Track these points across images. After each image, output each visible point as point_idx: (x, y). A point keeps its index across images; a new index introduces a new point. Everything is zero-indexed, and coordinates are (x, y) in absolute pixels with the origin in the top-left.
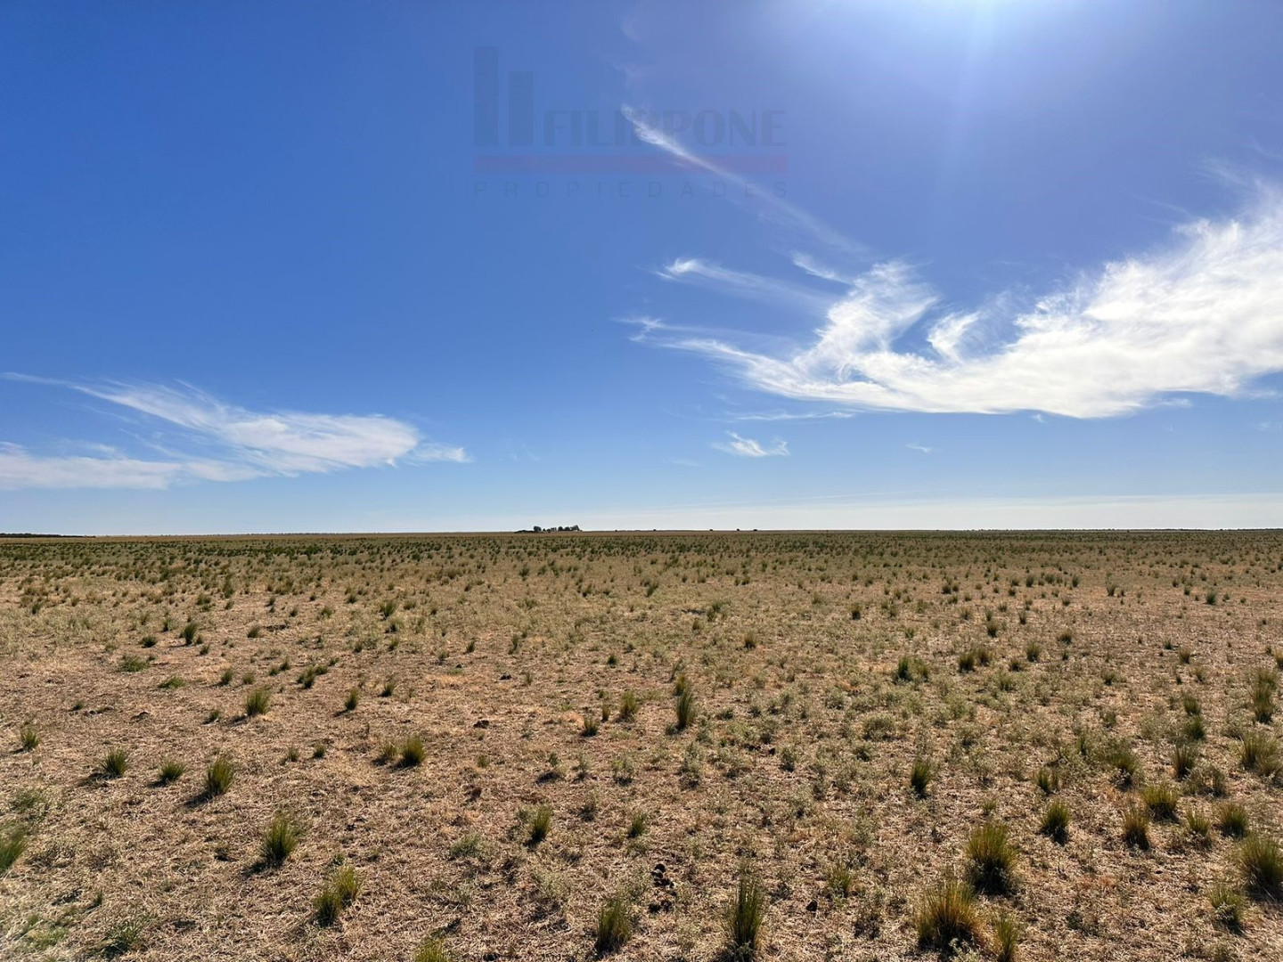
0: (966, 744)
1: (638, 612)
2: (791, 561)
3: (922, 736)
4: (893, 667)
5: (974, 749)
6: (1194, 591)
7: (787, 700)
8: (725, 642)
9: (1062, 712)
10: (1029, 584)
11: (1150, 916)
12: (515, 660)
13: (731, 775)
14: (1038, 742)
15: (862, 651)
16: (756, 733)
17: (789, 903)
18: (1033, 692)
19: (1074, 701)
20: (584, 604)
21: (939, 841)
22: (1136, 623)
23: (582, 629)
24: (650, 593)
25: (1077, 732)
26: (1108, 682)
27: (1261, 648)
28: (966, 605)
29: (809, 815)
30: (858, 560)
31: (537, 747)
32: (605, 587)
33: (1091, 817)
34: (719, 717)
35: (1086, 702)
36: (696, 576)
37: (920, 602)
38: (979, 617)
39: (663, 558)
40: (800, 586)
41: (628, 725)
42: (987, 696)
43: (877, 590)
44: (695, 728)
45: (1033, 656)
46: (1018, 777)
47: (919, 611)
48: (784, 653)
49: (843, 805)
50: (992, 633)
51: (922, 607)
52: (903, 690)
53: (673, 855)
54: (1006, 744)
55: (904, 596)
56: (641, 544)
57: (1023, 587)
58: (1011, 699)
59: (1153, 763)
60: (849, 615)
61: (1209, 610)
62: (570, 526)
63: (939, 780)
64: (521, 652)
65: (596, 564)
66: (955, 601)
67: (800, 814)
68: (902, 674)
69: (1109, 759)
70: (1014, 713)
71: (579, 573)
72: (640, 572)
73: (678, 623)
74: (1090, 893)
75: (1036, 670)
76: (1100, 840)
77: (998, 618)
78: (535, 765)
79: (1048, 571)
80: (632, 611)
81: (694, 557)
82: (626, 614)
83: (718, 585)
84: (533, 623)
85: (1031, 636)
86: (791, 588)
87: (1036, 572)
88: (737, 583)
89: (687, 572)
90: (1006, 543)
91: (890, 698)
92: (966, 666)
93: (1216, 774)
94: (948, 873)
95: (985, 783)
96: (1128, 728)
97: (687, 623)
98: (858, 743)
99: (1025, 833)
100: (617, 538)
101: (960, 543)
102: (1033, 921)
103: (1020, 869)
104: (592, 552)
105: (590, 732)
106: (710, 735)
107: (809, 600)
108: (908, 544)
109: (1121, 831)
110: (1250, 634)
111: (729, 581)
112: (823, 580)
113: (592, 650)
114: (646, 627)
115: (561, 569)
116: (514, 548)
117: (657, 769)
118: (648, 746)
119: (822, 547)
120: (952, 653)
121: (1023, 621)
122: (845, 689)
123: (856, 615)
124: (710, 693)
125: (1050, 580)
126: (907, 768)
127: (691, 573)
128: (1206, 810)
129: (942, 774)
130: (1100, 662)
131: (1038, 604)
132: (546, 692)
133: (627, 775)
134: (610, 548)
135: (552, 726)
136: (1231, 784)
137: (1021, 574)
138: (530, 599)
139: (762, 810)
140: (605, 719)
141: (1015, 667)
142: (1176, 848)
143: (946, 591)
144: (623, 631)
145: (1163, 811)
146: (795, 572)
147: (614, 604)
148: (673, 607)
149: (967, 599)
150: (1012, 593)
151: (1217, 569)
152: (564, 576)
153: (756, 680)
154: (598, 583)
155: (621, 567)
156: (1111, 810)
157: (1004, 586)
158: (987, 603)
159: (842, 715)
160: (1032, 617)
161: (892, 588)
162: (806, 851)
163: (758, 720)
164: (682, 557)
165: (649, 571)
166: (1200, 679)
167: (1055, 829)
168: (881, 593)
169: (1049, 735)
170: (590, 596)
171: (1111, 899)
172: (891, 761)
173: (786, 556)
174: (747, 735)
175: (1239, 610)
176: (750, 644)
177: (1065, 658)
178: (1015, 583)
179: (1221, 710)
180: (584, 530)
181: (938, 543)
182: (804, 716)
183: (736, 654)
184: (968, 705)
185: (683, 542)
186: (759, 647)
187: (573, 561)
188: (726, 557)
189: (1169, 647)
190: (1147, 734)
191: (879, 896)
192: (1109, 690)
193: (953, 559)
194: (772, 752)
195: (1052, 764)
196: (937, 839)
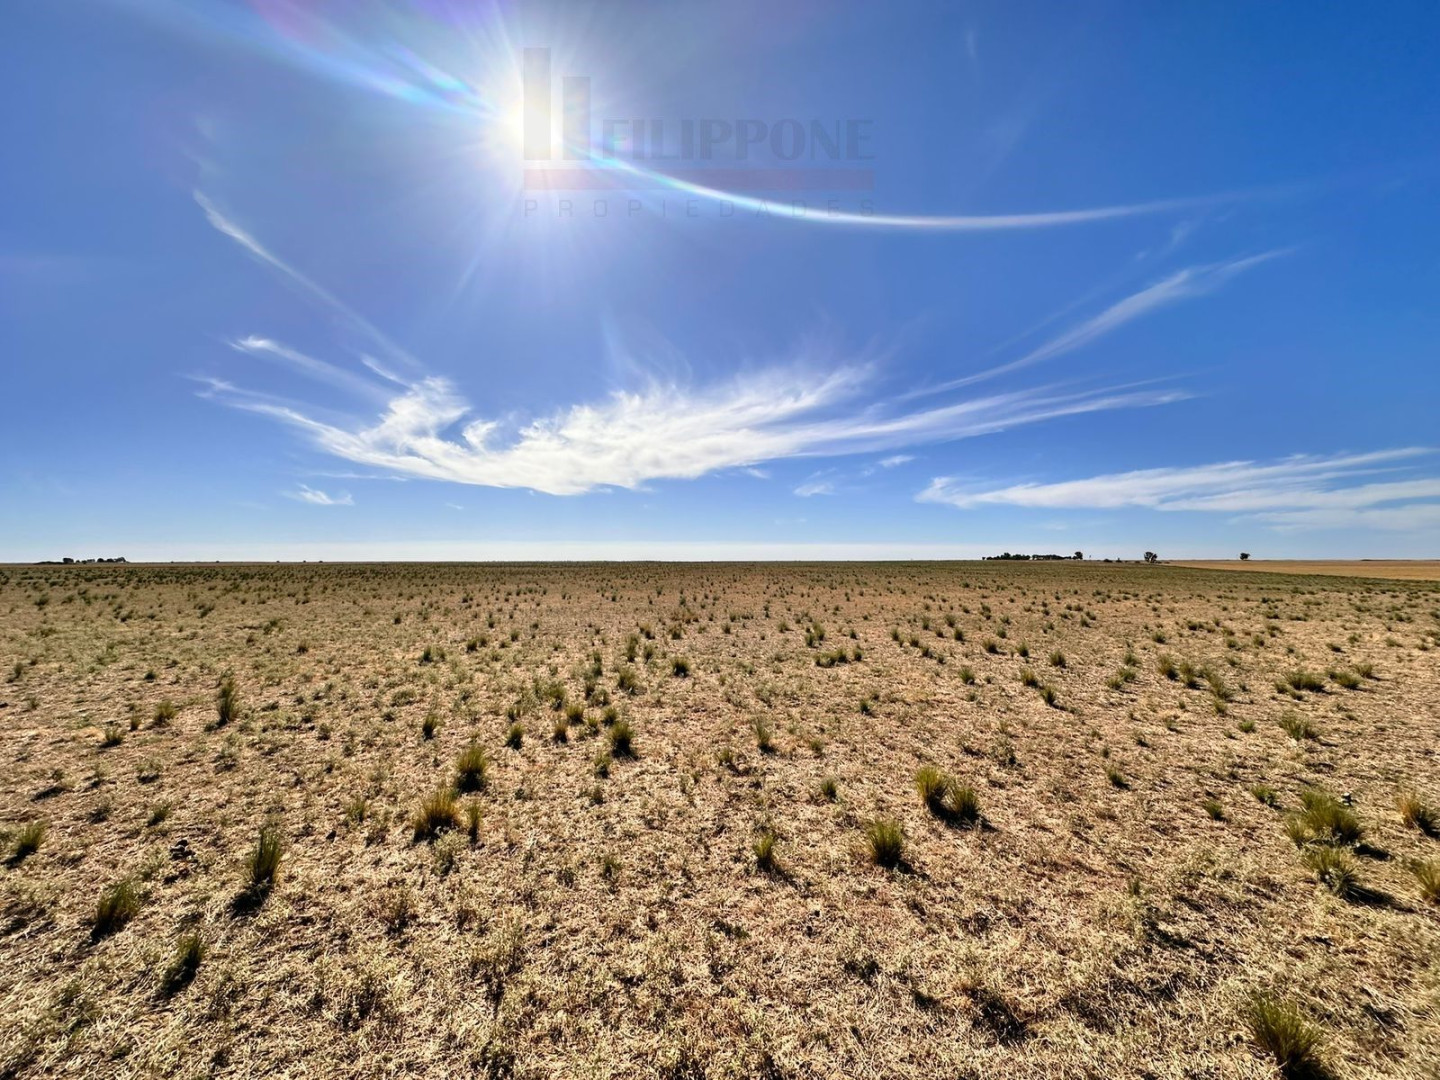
0: (465, 698)
1: (187, 632)
2: (349, 584)
3: (436, 697)
4: (420, 654)
5: (470, 701)
6: (606, 594)
7: (330, 687)
8: (279, 650)
9: (528, 670)
10: (518, 594)
11: (562, 780)
12: (15, 688)
13: (270, 752)
14: (511, 690)
15: (398, 645)
16: (298, 716)
17: (312, 838)
18: (511, 659)
19: (535, 663)
20: (122, 628)
21: (438, 765)
22: (575, 614)
23: (115, 652)
24: (204, 615)
25: (535, 681)
26: (556, 649)
27: (634, 623)
28: (477, 609)
29: (339, 768)
30: (405, 583)
31: (34, 767)
32: (150, 612)
33: (537, 730)
34: (264, 710)
35: (542, 663)
36: (257, 599)
37: (446, 609)
38: (484, 616)
39: (220, 584)
40: (354, 603)
41: (161, 730)
42: (483, 665)
43: (416, 603)
44: (238, 722)
45: (514, 638)
46: (497, 714)
47: (445, 615)
48: (333, 653)
49: (369, 756)
50: (491, 626)
51: (447, 612)
52: (427, 669)
53: (199, 829)
54: (492, 694)
55: (435, 605)
56: (200, 574)
57: (514, 596)
58: (498, 666)
59: (573, 693)
60: (392, 621)
61: (612, 605)
62: (114, 557)
63: (443, 725)
64: (25, 679)
65: (142, 593)
66: (470, 607)
67: (329, 770)
68: (427, 658)
69: (551, 694)
70: (499, 674)
71: (119, 600)
72: (195, 597)
73: (233, 638)
74: (531, 776)
75: (516, 646)
76: (541, 742)
77: (496, 616)
78: (31, 784)
79: (530, 586)
80: (181, 631)
81: (256, 583)
82: (173, 634)
83: (279, 605)
84: (47, 650)
85: (515, 626)
86: (346, 604)
87: (523, 587)
88: (297, 603)
89: (247, 596)
90: (508, 569)
91: (415, 675)
92: (472, 648)
93: (605, 694)
94: (442, 785)
95: (475, 721)
96: (563, 674)
97: (243, 638)
98: (385, 710)
99: (497, 748)
100: (172, 568)
101: (478, 570)
102: (494, 801)
103: (491, 771)
104: (140, 581)
105: (114, 742)
106: (253, 725)
107: (361, 612)
108: (443, 570)
109: (552, 734)
110: (630, 616)
111: (290, 602)
112: (374, 597)
113: (127, 669)
114: (196, 645)
115: (96, 598)
116: (31, 578)
117: (190, 762)
118: (183, 744)
119: (377, 574)
120: (464, 640)
121: (511, 617)
122: (381, 673)
123: (398, 621)
124: (259, 691)
125: (530, 591)
126: (421, 721)
127: (252, 596)
128: (598, 714)
129: (446, 721)
130: (553, 637)
131: (522, 606)
132: (57, 714)
133: (154, 773)
134: (161, 578)
135: (62, 744)
136: (613, 697)
137: (513, 588)
138: (45, 627)
139: (296, 774)
140: (134, 727)
141: (503, 646)
142: (581, 738)
143: (465, 601)
144: (168, 649)
145: (576, 718)
146: (352, 593)
147: (160, 626)
148: (228, 625)
149: (478, 605)
150: (507, 600)
151: (620, 582)
152: (98, 605)
153: (305, 676)
154: (142, 609)
155: (173, 594)
156: (548, 725)
157: (502, 596)
158: (490, 607)
159: (375, 692)
160: (517, 615)
161: (427, 601)
162: (332, 796)
163: (302, 706)
164: (244, 583)
165: (206, 597)
166: (604, 643)
167: (515, 742)
168: (419, 604)
169: (518, 684)
170: (129, 621)
171: (542, 776)
172: (410, 718)
173: (346, 581)
174: (289, 719)
175: (626, 604)
176: (302, 650)
177: (534, 637)
178: (510, 594)
179: (611, 658)
180: (131, 561)
181: (464, 569)
182: (344, 698)
183: (288, 659)
184: (469, 673)
185: (247, 571)
186: (311, 650)
187: (114, 589)
188: (290, 583)
189: (590, 626)
190: (573, 677)
191: (387, 813)
192: (556, 653)
193: (472, 580)
194: (312, 728)
195: (518, 702)
196: (437, 764)
